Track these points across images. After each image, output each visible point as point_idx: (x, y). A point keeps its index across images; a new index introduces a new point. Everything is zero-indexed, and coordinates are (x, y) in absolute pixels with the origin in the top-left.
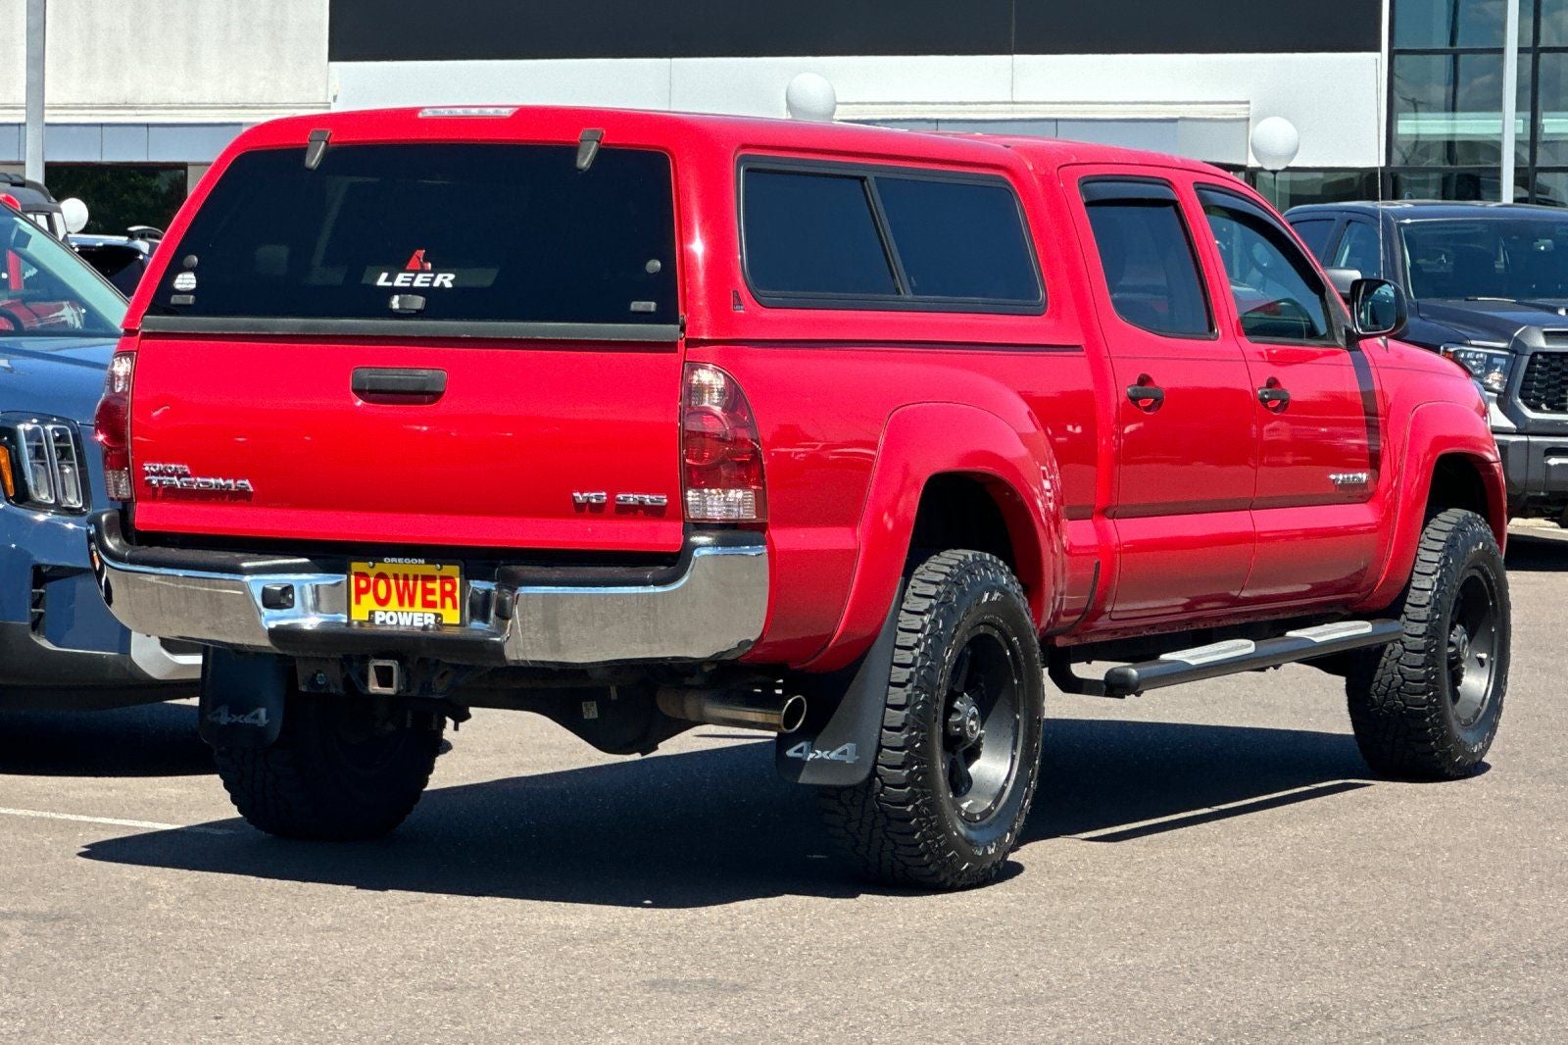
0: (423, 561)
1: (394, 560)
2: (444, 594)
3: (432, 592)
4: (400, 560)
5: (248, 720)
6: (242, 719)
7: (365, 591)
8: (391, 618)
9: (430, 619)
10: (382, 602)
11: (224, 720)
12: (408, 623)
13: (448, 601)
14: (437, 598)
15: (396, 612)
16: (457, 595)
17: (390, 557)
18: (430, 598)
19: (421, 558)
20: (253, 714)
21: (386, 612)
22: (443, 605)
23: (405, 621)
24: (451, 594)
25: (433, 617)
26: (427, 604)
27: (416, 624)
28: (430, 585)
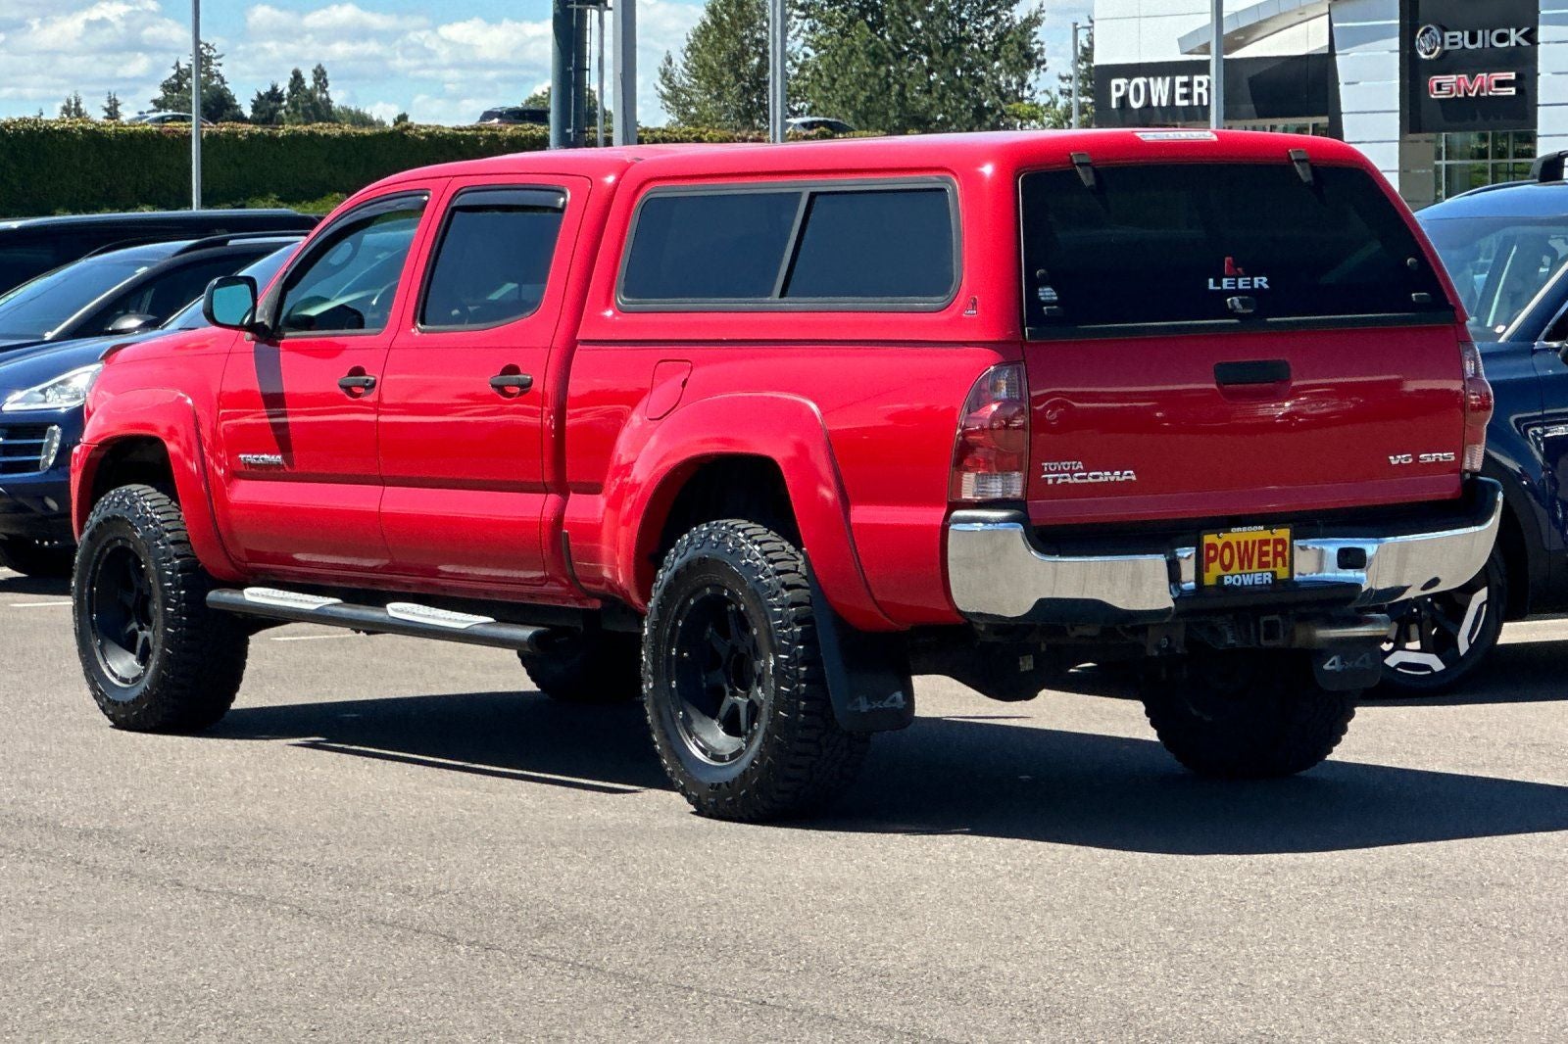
0: (1262, 528)
1: (1239, 529)
2: (1276, 554)
3: (1267, 554)
4: (1244, 529)
5: (887, 704)
6: (881, 704)
7: (1213, 559)
8: (1237, 581)
9: (1268, 577)
10: (1226, 568)
11: (864, 708)
12: (1251, 583)
13: (1279, 560)
14: (1270, 558)
15: (1241, 575)
16: (1287, 554)
17: (1236, 527)
18: (1264, 559)
19: (1261, 525)
20: (891, 698)
21: (1232, 576)
22: (1275, 565)
23: (1248, 580)
24: (1282, 554)
25: (1270, 575)
26: (1263, 565)
27: (1256, 583)
28: (1265, 548)
